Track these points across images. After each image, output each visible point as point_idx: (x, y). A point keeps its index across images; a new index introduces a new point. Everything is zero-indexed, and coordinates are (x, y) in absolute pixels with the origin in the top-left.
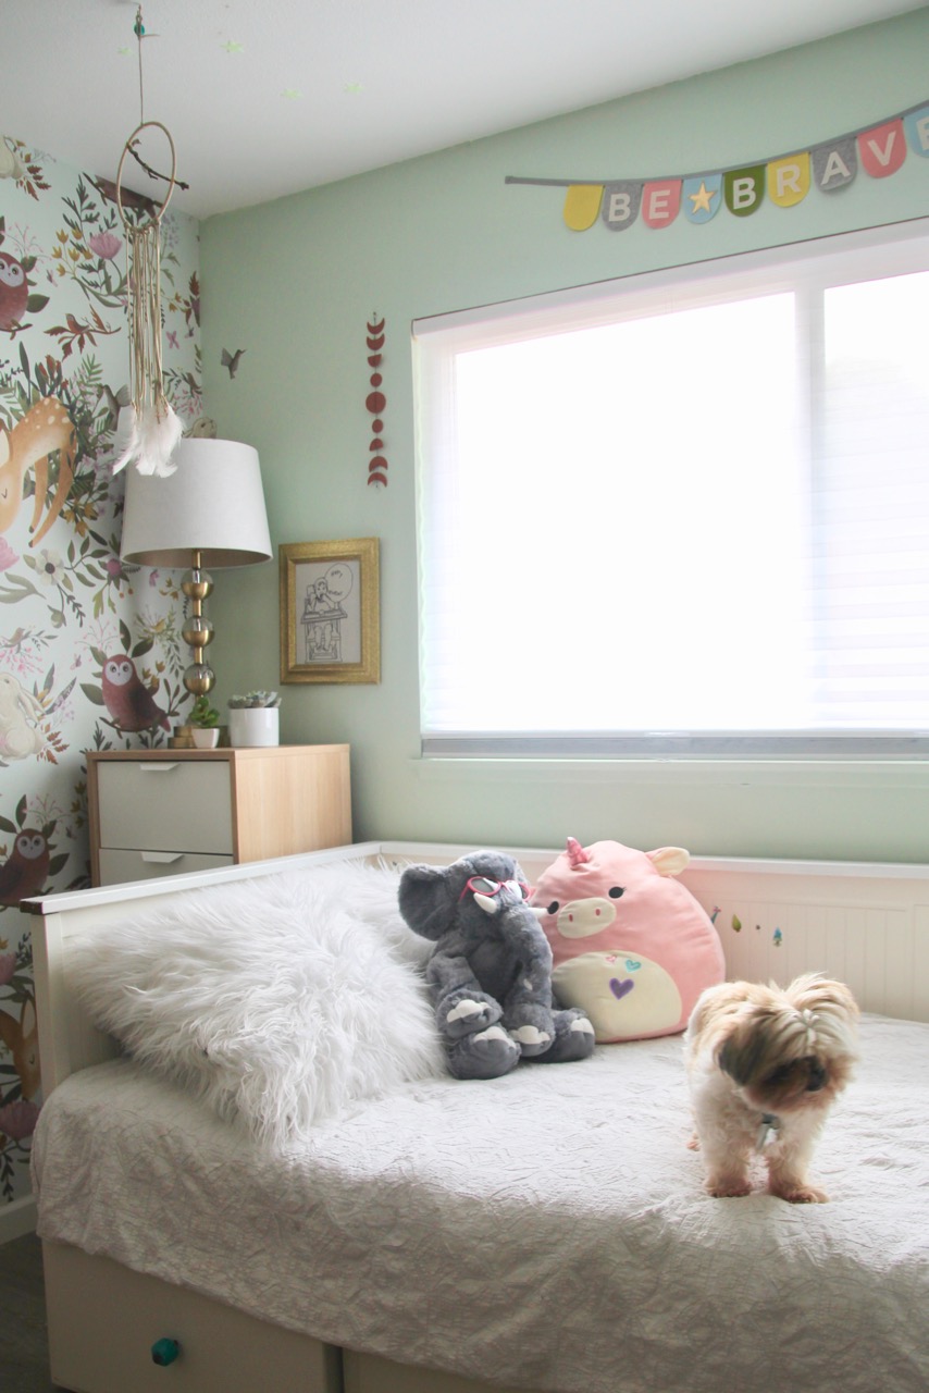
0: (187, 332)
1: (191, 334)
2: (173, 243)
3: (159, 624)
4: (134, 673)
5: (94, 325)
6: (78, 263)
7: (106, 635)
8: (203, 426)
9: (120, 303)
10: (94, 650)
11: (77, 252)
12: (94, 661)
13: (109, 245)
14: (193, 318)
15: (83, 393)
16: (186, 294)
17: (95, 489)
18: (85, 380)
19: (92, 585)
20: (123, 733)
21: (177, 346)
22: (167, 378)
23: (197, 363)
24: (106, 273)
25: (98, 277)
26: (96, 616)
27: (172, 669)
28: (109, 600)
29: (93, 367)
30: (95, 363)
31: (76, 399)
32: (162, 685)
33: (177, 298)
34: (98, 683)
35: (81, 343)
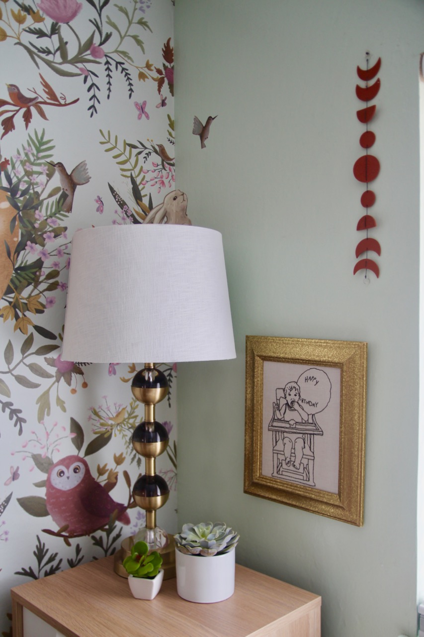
0: (160, 101)
1: (163, 104)
2: (145, 8)
3: (118, 414)
4: (88, 471)
5: (45, 97)
6: (25, 26)
7: (52, 438)
8: (175, 199)
9: (79, 72)
10: (36, 458)
11: (23, 13)
12: (36, 469)
13: (65, 7)
14: (166, 85)
15: (28, 174)
16: (159, 62)
17: (41, 278)
18: (32, 159)
19: (36, 386)
20: (71, 540)
21: (147, 117)
22: (135, 151)
23: (170, 134)
24: (61, 39)
25: (51, 43)
26: (41, 419)
27: (133, 459)
28: (58, 399)
29: (42, 143)
30: (45, 139)
31: (19, 181)
32: (121, 479)
33: (148, 66)
34: (42, 493)
35: (27, 117)
